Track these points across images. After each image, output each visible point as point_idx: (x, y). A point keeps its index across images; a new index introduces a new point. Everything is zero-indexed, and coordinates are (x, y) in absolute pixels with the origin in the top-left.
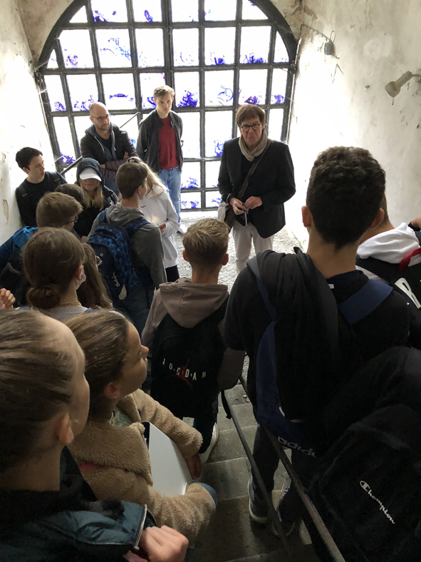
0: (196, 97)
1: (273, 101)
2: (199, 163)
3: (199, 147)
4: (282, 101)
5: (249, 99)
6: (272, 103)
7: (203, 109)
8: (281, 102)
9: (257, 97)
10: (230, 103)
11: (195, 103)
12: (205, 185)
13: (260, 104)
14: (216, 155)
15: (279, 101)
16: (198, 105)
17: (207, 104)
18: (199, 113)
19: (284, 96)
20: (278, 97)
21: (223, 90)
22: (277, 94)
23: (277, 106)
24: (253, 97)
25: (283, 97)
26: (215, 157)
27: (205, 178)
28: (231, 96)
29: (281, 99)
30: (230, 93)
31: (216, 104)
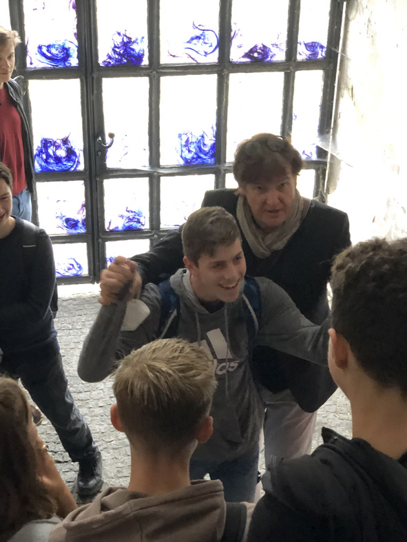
0: (142, 47)
1: (302, 54)
2: (147, 179)
3: (147, 147)
4: (321, 54)
5: (253, 50)
6: (299, 58)
7: (156, 71)
8: (320, 56)
9: (268, 45)
10: (214, 58)
11: (140, 57)
12: (159, 223)
13: (275, 59)
14: (182, 162)
15: (315, 54)
16: (145, 62)
17: (165, 59)
18: (147, 79)
19: (325, 44)
20: (312, 46)
21: (198, 33)
22: (309, 41)
23: (310, 64)
24: (260, 46)
25: (322, 47)
26: (180, 167)
27: (159, 209)
28: (215, 44)
29: (319, 50)
30: (213, 39)
31: (183, 60)
